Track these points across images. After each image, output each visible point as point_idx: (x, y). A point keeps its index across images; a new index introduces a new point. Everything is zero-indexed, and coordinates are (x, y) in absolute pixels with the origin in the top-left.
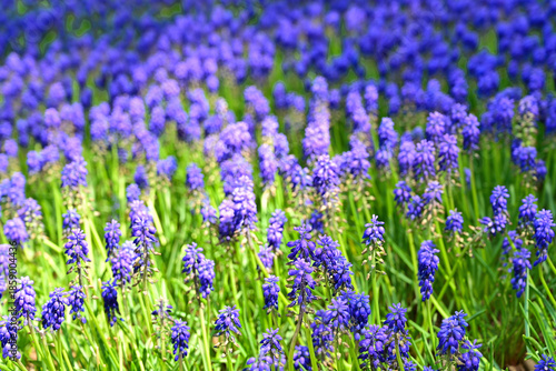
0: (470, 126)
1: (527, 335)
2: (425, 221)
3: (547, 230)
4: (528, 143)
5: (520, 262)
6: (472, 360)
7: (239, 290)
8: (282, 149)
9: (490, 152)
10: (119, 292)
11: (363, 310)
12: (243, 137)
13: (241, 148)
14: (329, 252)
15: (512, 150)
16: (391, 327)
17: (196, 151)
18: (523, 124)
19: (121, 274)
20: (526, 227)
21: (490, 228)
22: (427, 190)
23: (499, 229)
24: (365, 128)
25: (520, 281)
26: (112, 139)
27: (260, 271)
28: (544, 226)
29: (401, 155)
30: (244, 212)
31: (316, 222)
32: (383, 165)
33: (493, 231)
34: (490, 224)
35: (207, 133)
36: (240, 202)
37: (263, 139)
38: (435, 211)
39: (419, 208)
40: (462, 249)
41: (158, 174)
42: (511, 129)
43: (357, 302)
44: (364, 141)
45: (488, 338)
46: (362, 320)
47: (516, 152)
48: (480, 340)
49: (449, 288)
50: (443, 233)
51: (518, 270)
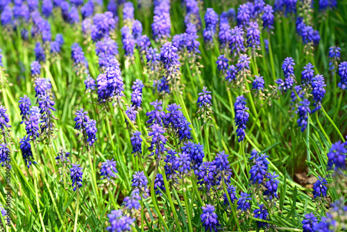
0: (268, 13)
1: (308, 160)
2: (238, 83)
3: (320, 89)
4: (308, 20)
5: (303, 108)
6: (272, 185)
7: (113, 133)
8: (138, 31)
9: (282, 24)
10: (31, 144)
11: (199, 155)
12: (110, 22)
13: (109, 30)
14: (175, 116)
15: (297, 25)
16: (218, 167)
17: (77, 29)
18: (304, 7)
19: (32, 132)
20: (307, 85)
21: (283, 86)
22: (239, 61)
23: (289, 87)
24: (195, 10)
25: (303, 121)
26: (16, 22)
27: (127, 123)
28: (319, 87)
29: (221, 33)
30: (115, 85)
31: (164, 85)
32: (209, 40)
33: (285, 88)
34: (283, 84)
35: (84, 17)
36: (112, 78)
37: (125, 21)
38: (245, 75)
39: (234, 74)
40: (264, 100)
41: (52, 51)
42: (295, 10)
43: (195, 150)
44: (194, 20)
45: (283, 156)
46: (199, 161)
47: (299, 27)
48: (278, 159)
49: (256, 125)
50: (251, 90)
51: (302, 114)
